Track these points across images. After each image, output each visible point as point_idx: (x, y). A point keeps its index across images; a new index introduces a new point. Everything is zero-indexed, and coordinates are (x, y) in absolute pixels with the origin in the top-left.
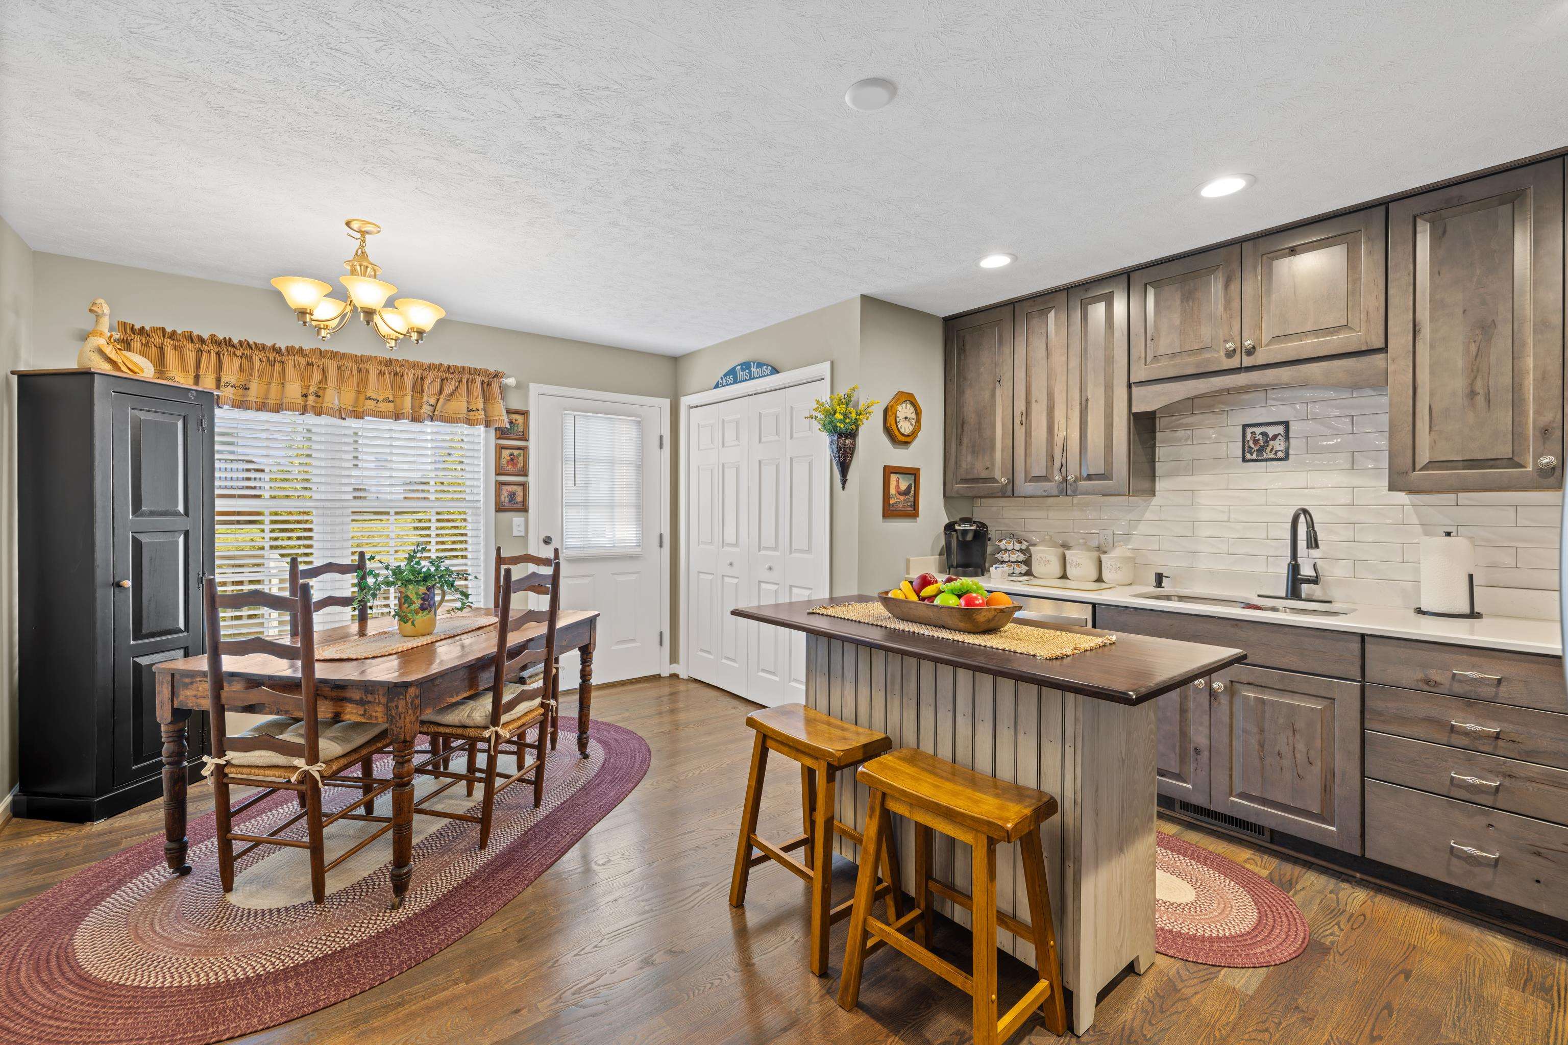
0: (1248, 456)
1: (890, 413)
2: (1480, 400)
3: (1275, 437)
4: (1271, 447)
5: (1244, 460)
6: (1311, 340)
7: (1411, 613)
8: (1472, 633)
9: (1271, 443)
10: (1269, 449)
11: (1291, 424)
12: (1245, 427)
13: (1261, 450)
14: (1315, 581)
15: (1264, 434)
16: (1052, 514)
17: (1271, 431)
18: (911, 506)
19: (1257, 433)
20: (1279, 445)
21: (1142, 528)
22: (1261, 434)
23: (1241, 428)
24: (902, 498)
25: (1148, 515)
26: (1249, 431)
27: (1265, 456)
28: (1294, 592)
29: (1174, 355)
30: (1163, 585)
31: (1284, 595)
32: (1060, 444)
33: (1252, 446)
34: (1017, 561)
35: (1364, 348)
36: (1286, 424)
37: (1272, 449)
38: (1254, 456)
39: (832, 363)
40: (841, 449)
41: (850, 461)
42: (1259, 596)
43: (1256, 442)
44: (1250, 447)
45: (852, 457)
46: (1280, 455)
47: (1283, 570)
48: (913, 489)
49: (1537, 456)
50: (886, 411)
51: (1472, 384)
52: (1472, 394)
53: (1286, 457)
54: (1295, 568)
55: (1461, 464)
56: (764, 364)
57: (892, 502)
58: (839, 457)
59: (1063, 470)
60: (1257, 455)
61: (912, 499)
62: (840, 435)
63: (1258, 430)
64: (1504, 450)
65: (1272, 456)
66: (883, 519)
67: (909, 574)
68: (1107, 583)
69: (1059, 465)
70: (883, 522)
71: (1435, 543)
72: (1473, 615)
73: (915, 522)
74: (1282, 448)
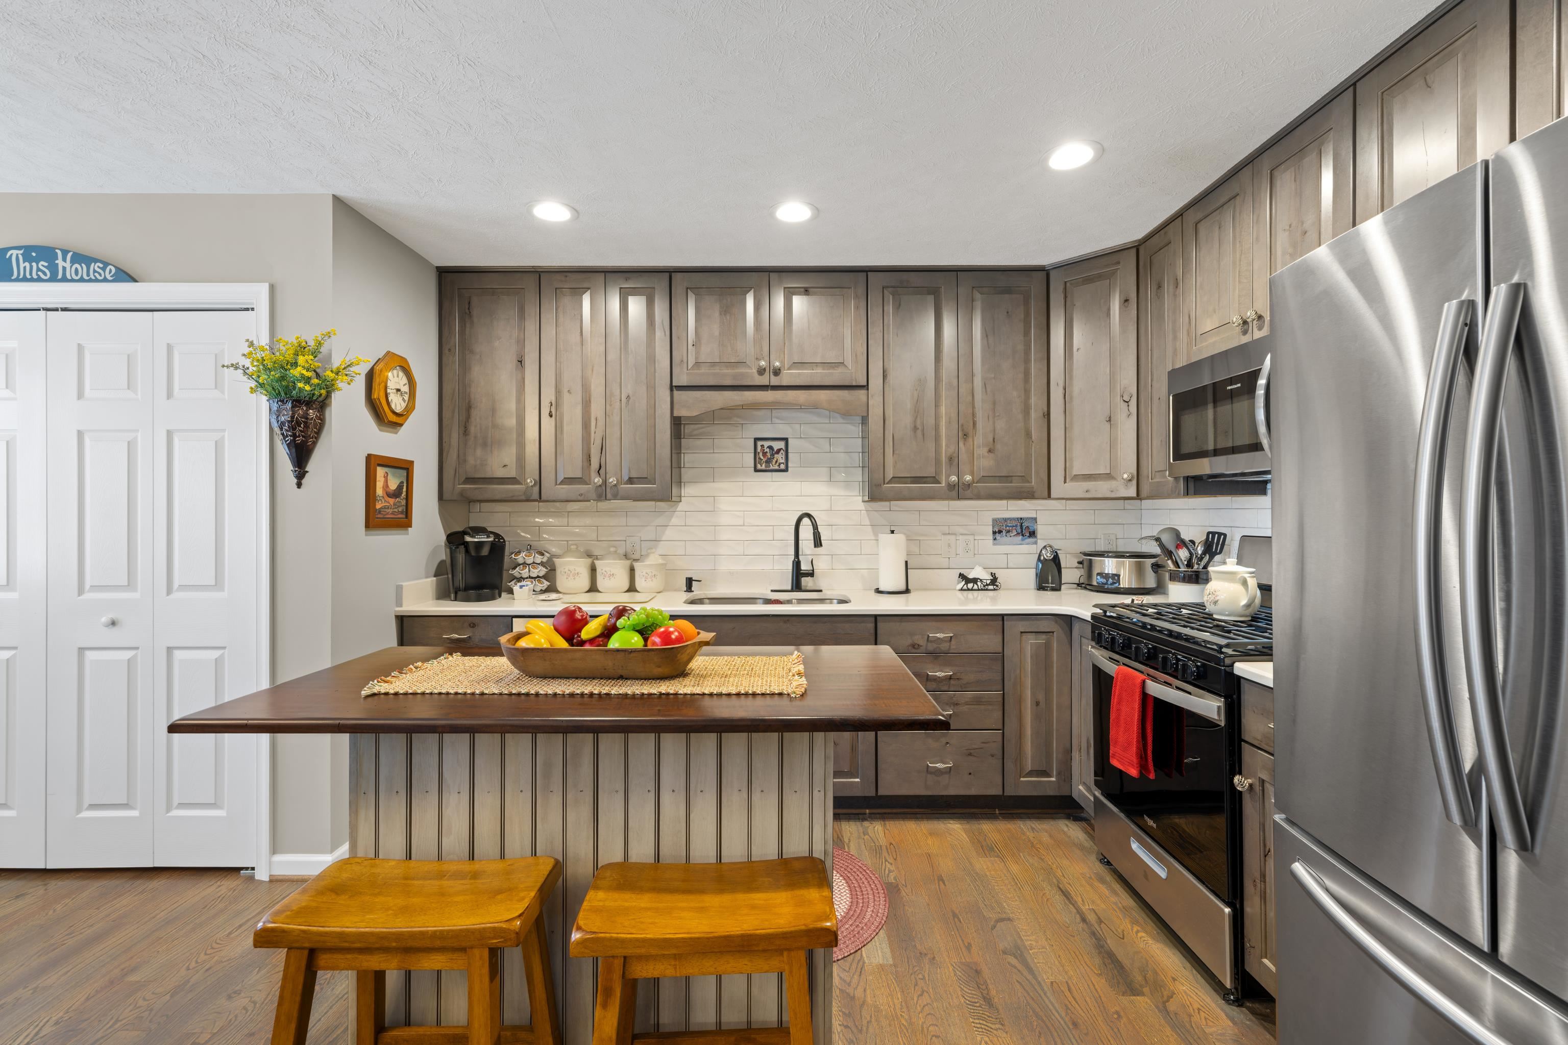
0: (759, 467)
1: (377, 380)
2: (919, 433)
3: (779, 451)
4: (775, 459)
5: (756, 470)
6: (819, 370)
7: (873, 593)
8: (907, 605)
9: (776, 456)
10: (774, 461)
11: (789, 440)
12: (756, 440)
13: (768, 462)
14: (811, 574)
15: (770, 448)
16: (574, 521)
17: (777, 445)
18: (402, 513)
19: (766, 447)
20: (780, 457)
21: (669, 533)
22: (768, 447)
23: (753, 440)
24: (392, 501)
25: (674, 521)
26: (759, 443)
27: (772, 467)
28: (797, 586)
29: (713, 364)
30: (693, 589)
31: (789, 588)
32: (598, 443)
33: (762, 458)
34: (538, 577)
35: (854, 384)
36: (786, 440)
37: (776, 462)
38: (763, 467)
39: (272, 288)
40: (298, 424)
41: (315, 443)
42: (772, 591)
43: (764, 454)
44: (760, 458)
45: (317, 438)
46: (782, 467)
47: (789, 566)
48: (405, 489)
49: (948, 476)
50: (370, 377)
51: (915, 421)
52: (915, 429)
53: (786, 470)
54: (797, 564)
55: (909, 479)
56: (96, 261)
57: (378, 506)
58: (294, 436)
59: (602, 471)
60: (766, 467)
61: (404, 502)
62: (297, 402)
63: (766, 444)
64: (930, 471)
65: (776, 467)
66: (366, 530)
67: (401, 606)
68: (638, 592)
69: (597, 466)
70: (366, 535)
71: (886, 538)
72: (907, 591)
73: (408, 534)
74: (783, 461)
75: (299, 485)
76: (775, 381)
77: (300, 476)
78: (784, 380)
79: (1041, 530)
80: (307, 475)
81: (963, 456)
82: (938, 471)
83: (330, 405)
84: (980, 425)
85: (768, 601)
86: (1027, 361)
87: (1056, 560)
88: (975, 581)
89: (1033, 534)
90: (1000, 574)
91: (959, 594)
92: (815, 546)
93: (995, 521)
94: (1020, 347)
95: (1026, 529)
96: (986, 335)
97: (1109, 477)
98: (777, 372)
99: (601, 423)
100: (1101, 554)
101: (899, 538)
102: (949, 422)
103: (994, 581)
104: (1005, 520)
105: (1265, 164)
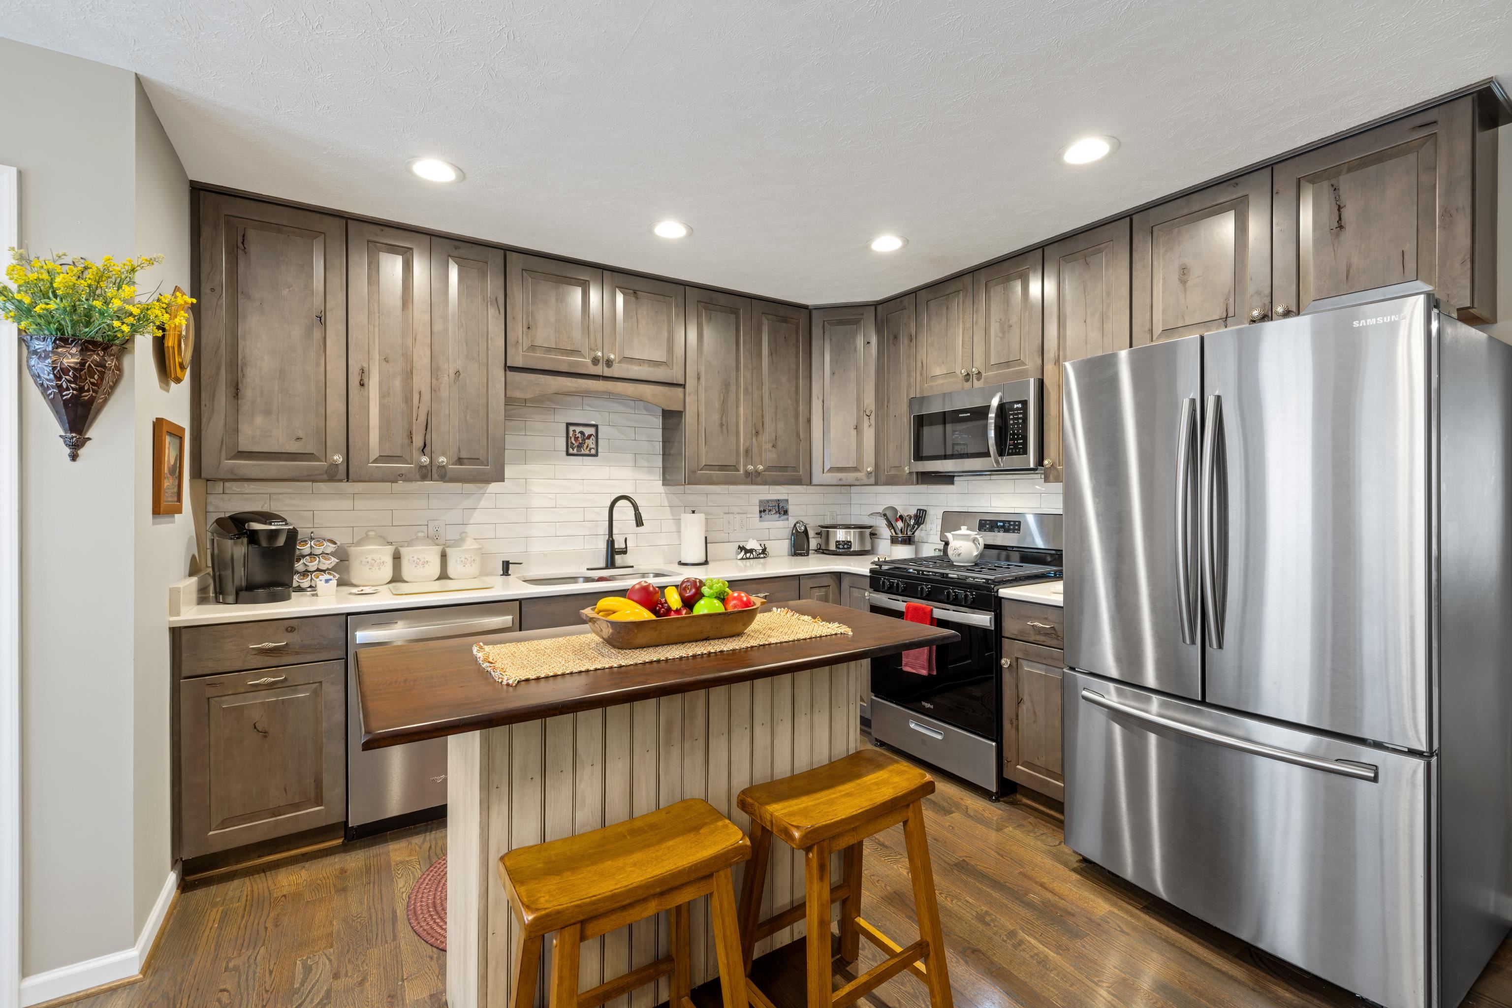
0: (571, 451)
2: (725, 428)
3: (590, 436)
4: (586, 444)
5: (568, 454)
6: (647, 367)
7: (677, 565)
8: (706, 575)
9: (587, 441)
10: (585, 446)
11: (599, 426)
12: (568, 425)
13: (580, 446)
14: (624, 552)
15: (582, 433)
16: (359, 504)
17: (588, 431)
18: (176, 494)
19: (577, 432)
20: (591, 443)
21: (478, 516)
22: (580, 432)
23: (565, 425)
24: (171, 479)
25: (483, 503)
26: (571, 428)
27: (583, 452)
28: (611, 563)
29: (549, 350)
30: (510, 572)
31: (603, 565)
32: (422, 418)
33: (574, 442)
35: (675, 382)
36: (596, 426)
37: (587, 447)
38: (575, 451)
39: (21, 175)
42: (588, 569)
43: (576, 439)
44: (572, 443)
45: (110, 394)
46: (593, 452)
47: (602, 546)
48: (179, 464)
49: (745, 466)
51: (721, 419)
52: (722, 425)
53: (596, 455)
54: (611, 543)
55: (717, 467)
57: (165, 486)
59: (427, 450)
60: (577, 451)
61: (178, 481)
63: (578, 429)
64: (732, 461)
65: (587, 452)
66: (153, 518)
67: (178, 614)
68: (451, 579)
69: (421, 444)
70: (154, 524)
71: (688, 518)
72: (706, 563)
73: (174, 522)
74: (594, 446)
75: (74, 457)
76: (607, 372)
77: (76, 445)
78: (617, 370)
79: (791, 509)
80: (88, 443)
81: (755, 450)
82: (738, 462)
83: (132, 351)
84: (767, 425)
85: (588, 580)
86: (797, 378)
87: (806, 532)
88: (751, 551)
89: (786, 512)
90: (768, 544)
91: (740, 562)
92: (637, 526)
93: (761, 502)
94: (793, 366)
95: (781, 509)
96: (771, 353)
97: (855, 469)
98: (609, 363)
99: (426, 397)
100: (835, 527)
101: (699, 517)
102: (746, 422)
103: (764, 551)
104: (768, 501)
105: (982, 277)
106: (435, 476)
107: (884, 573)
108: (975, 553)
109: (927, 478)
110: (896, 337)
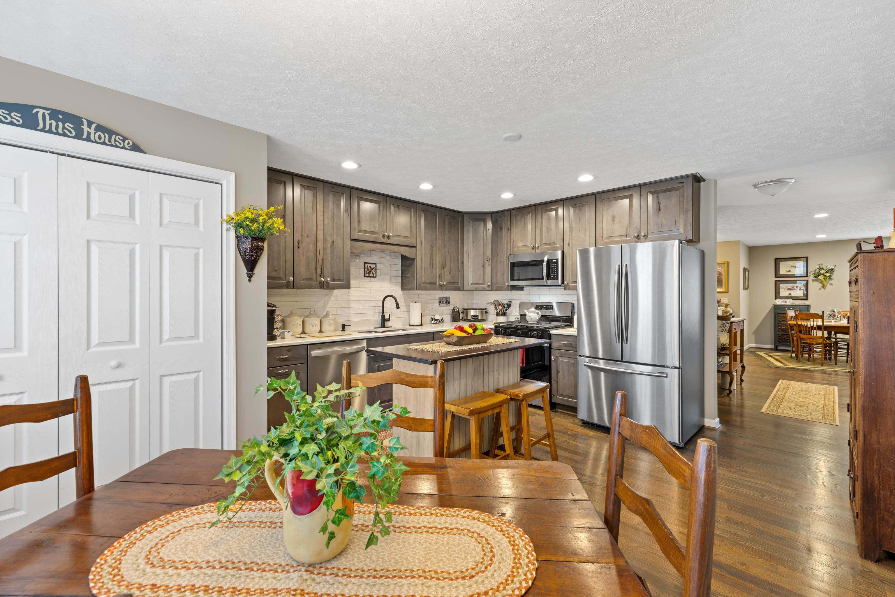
0: (366, 275)
2: (431, 266)
3: (373, 269)
5: (365, 276)
6: (402, 239)
7: (408, 326)
12: (365, 263)
13: (369, 273)
14: (388, 320)
15: (370, 267)
17: (373, 266)
20: (374, 271)
21: (330, 304)
23: (363, 263)
25: (332, 298)
26: (366, 265)
27: (370, 276)
28: (383, 325)
29: (367, 231)
30: (345, 329)
31: (379, 327)
36: (376, 264)
37: (372, 273)
38: (367, 275)
42: (374, 328)
43: (368, 269)
44: (366, 271)
46: (375, 275)
47: (379, 318)
49: (439, 282)
51: (430, 262)
52: (430, 264)
53: (376, 277)
54: (383, 316)
55: (428, 283)
56: (117, 134)
63: (369, 265)
64: (434, 280)
65: (372, 276)
68: (324, 331)
69: (320, 273)
71: (413, 305)
72: (421, 325)
74: (374, 273)
75: (250, 281)
76: (388, 241)
77: (250, 276)
78: (391, 241)
79: (451, 301)
80: (254, 276)
81: (443, 275)
82: (436, 281)
84: (447, 264)
85: (376, 332)
86: (458, 243)
87: (458, 311)
88: (437, 320)
89: (449, 303)
90: (444, 317)
91: (432, 325)
92: (397, 308)
93: (439, 298)
94: (457, 238)
95: (446, 301)
97: (483, 284)
98: (389, 237)
99: (322, 252)
100: (470, 309)
101: (418, 305)
102: (439, 263)
103: (442, 319)
104: (442, 298)
105: (540, 208)
106: (325, 287)
107: (502, 327)
108: (538, 318)
109: (514, 288)
110: (501, 228)
